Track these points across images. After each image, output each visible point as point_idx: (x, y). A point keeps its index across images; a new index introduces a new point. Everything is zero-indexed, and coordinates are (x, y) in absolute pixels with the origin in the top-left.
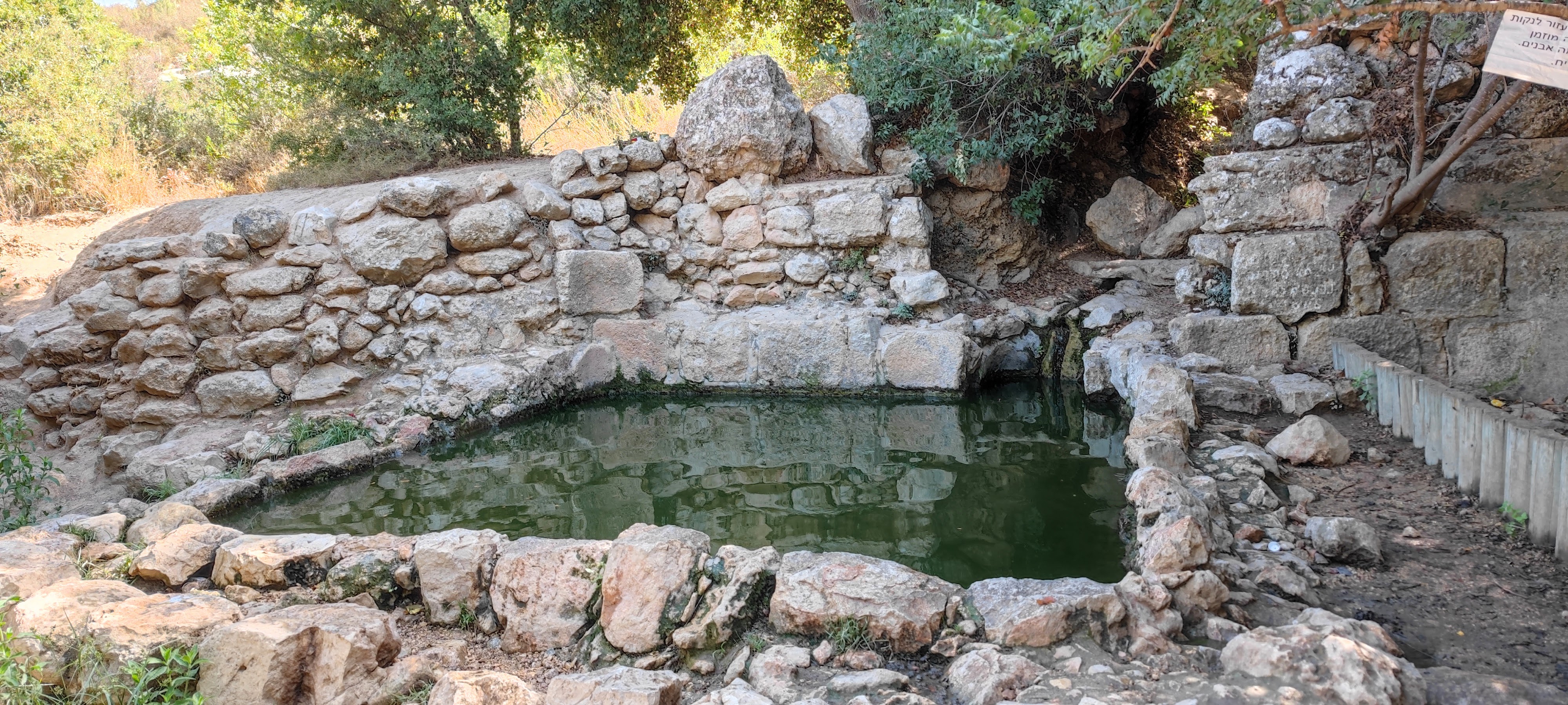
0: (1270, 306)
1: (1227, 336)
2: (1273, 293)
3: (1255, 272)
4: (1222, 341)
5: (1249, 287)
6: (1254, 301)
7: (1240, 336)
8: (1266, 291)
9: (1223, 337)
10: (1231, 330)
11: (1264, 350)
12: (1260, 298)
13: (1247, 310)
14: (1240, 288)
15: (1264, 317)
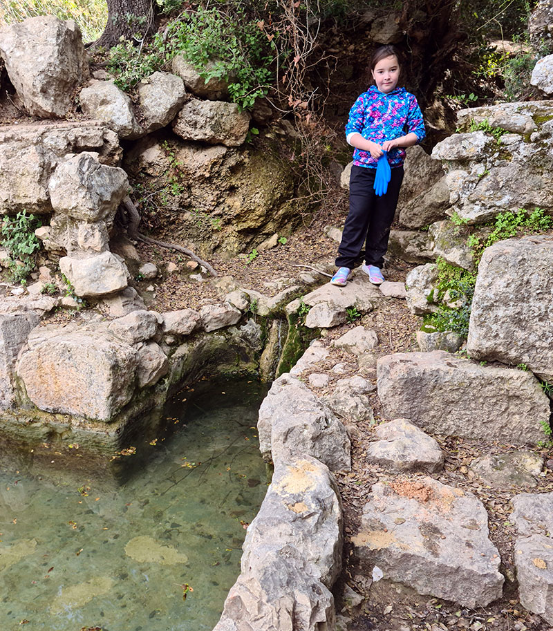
0: (526, 358)
1: (456, 396)
2: (532, 338)
3: (506, 304)
4: (448, 403)
5: (495, 327)
6: (501, 349)
7: (476, 398)
8: (521, 334)
9: (450, 397)
10: (463, 388)
11: (509, 422)
12: (509, 345)
13: (489, 358)
14: (481, 325)
15: (513, 373)
